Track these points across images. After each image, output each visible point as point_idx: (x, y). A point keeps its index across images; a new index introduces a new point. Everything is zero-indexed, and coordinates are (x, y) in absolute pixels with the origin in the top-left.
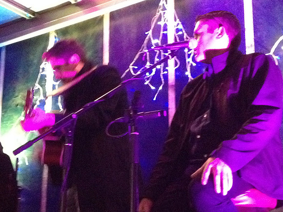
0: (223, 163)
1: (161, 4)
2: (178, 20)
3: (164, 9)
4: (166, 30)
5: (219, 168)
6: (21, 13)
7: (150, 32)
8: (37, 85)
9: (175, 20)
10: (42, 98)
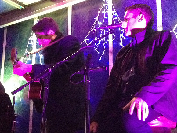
0: (142, 101)
3: (106, 3)
5: (140, 104)
6: (17, 6)
7: (97, 18)
8: (26, 51)
9: (113, 10)
10: (29, 59)
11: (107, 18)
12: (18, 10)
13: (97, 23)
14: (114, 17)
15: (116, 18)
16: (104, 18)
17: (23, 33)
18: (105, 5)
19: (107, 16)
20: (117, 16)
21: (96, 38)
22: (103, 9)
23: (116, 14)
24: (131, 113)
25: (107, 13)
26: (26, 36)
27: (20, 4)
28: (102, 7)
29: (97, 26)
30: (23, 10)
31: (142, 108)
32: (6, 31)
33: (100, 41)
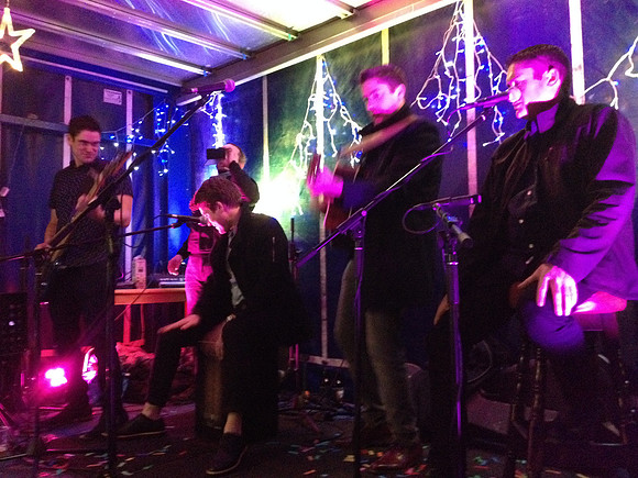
0: (563, 273)
2: (478, 34)
3: (460, 19)
4: (464, 48)
5: (559, 281)
6: (281, 35)
7: (442, 52)
8: (305, 122)
9: (475, 34)
10: (312, 137)
11: (462, 51)
12: (284, 41)
13: (441, 63)
14: (478, 48)
15: (482, 51)
16: (458, 52)
17: (297, 87)
18: (457, 24)
19: (462, 46)
20: (483, 47)
21: (440, 96)
22: (454, 33)
23: (482, 43)
24: (542, 304)
25: (462, 41)
26: (302, 92)
27: (288, 30)
28: (452, 27)
29: (441, 70)
30: (293, 41)
31: (563, 288)
32: (265, 82)
33: (448, 101)
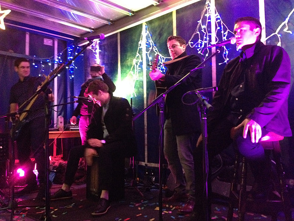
0: (255, 123)
1: (207, 3)
2: (217, 13)
3: (209, 6)
4: (210, 19)
5: (253, 127)
6: (126, 13)
7: (200, 21)
8: (137, 53)
10: (140, 61)
12: (128, 16)
13: (200, 26)
14: (217, 19)
15: (219, 21)
18: (207, 8)
21: (200, 41)
22: (206, 12)
23: (219, 17)
25: (209, 16)
27: (129, 11)
29: (200, 29)
30: (132, 16)
31: (255, 130)
32: (119, 35)
33: (203, 44)
